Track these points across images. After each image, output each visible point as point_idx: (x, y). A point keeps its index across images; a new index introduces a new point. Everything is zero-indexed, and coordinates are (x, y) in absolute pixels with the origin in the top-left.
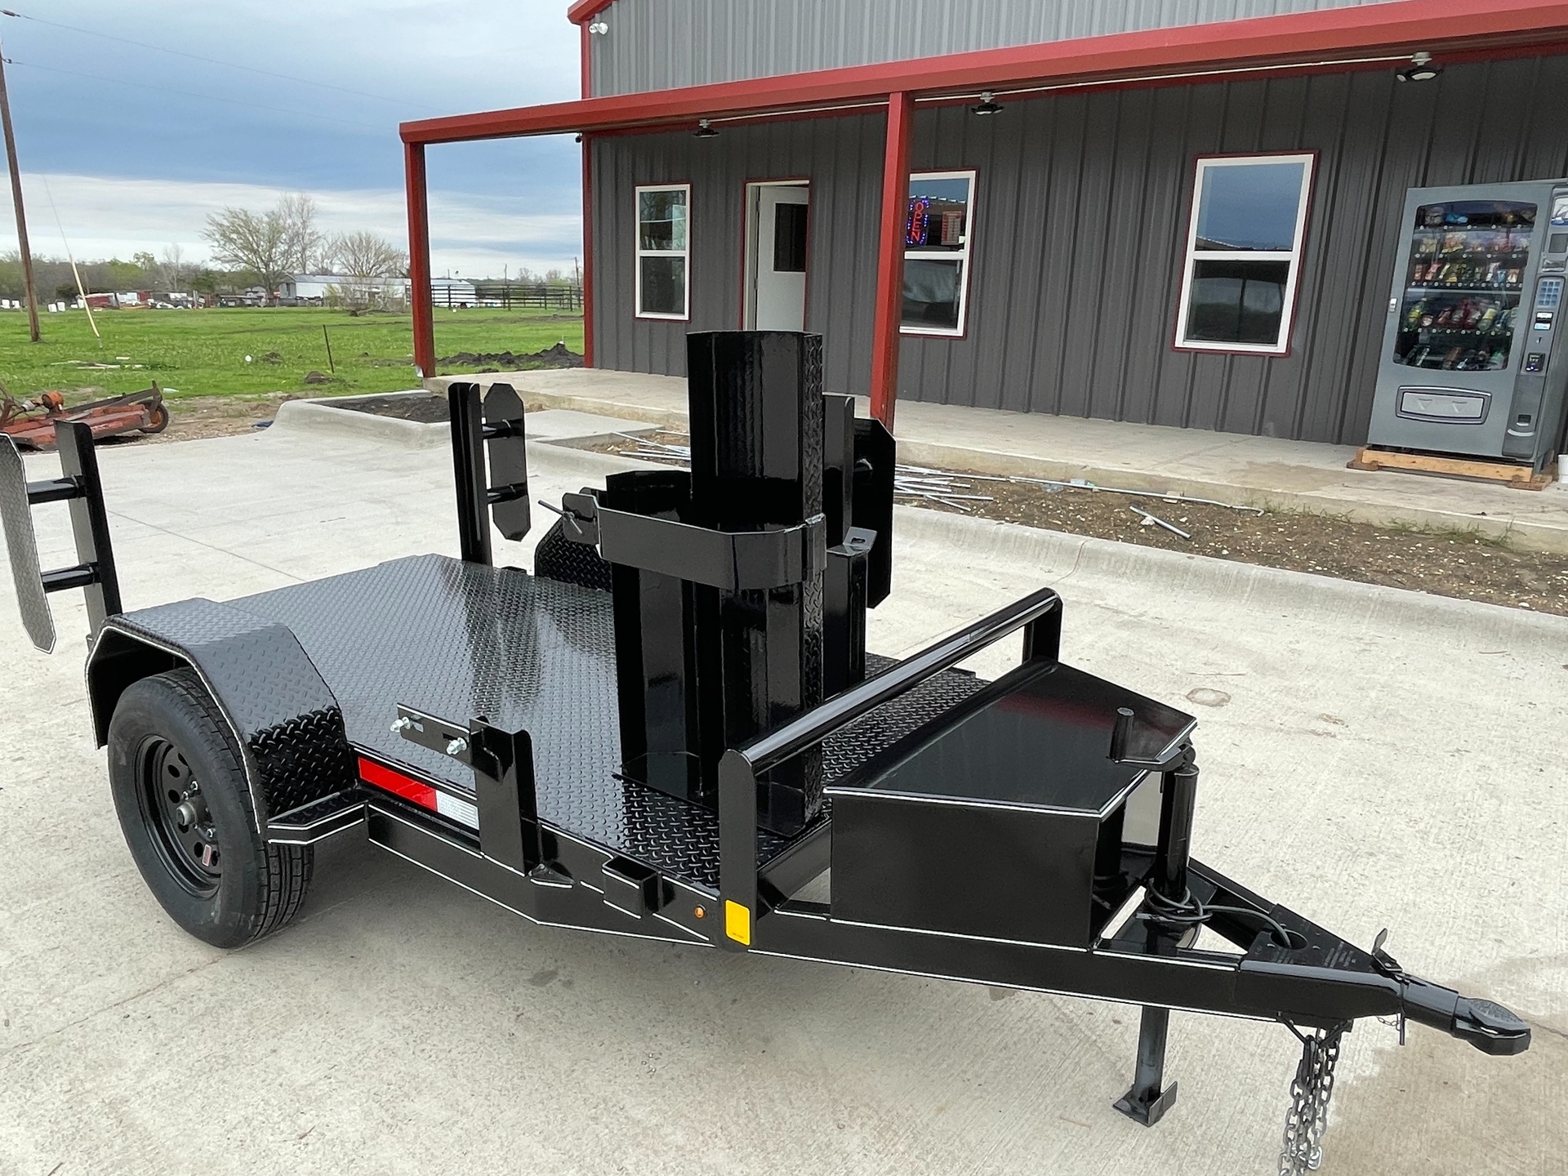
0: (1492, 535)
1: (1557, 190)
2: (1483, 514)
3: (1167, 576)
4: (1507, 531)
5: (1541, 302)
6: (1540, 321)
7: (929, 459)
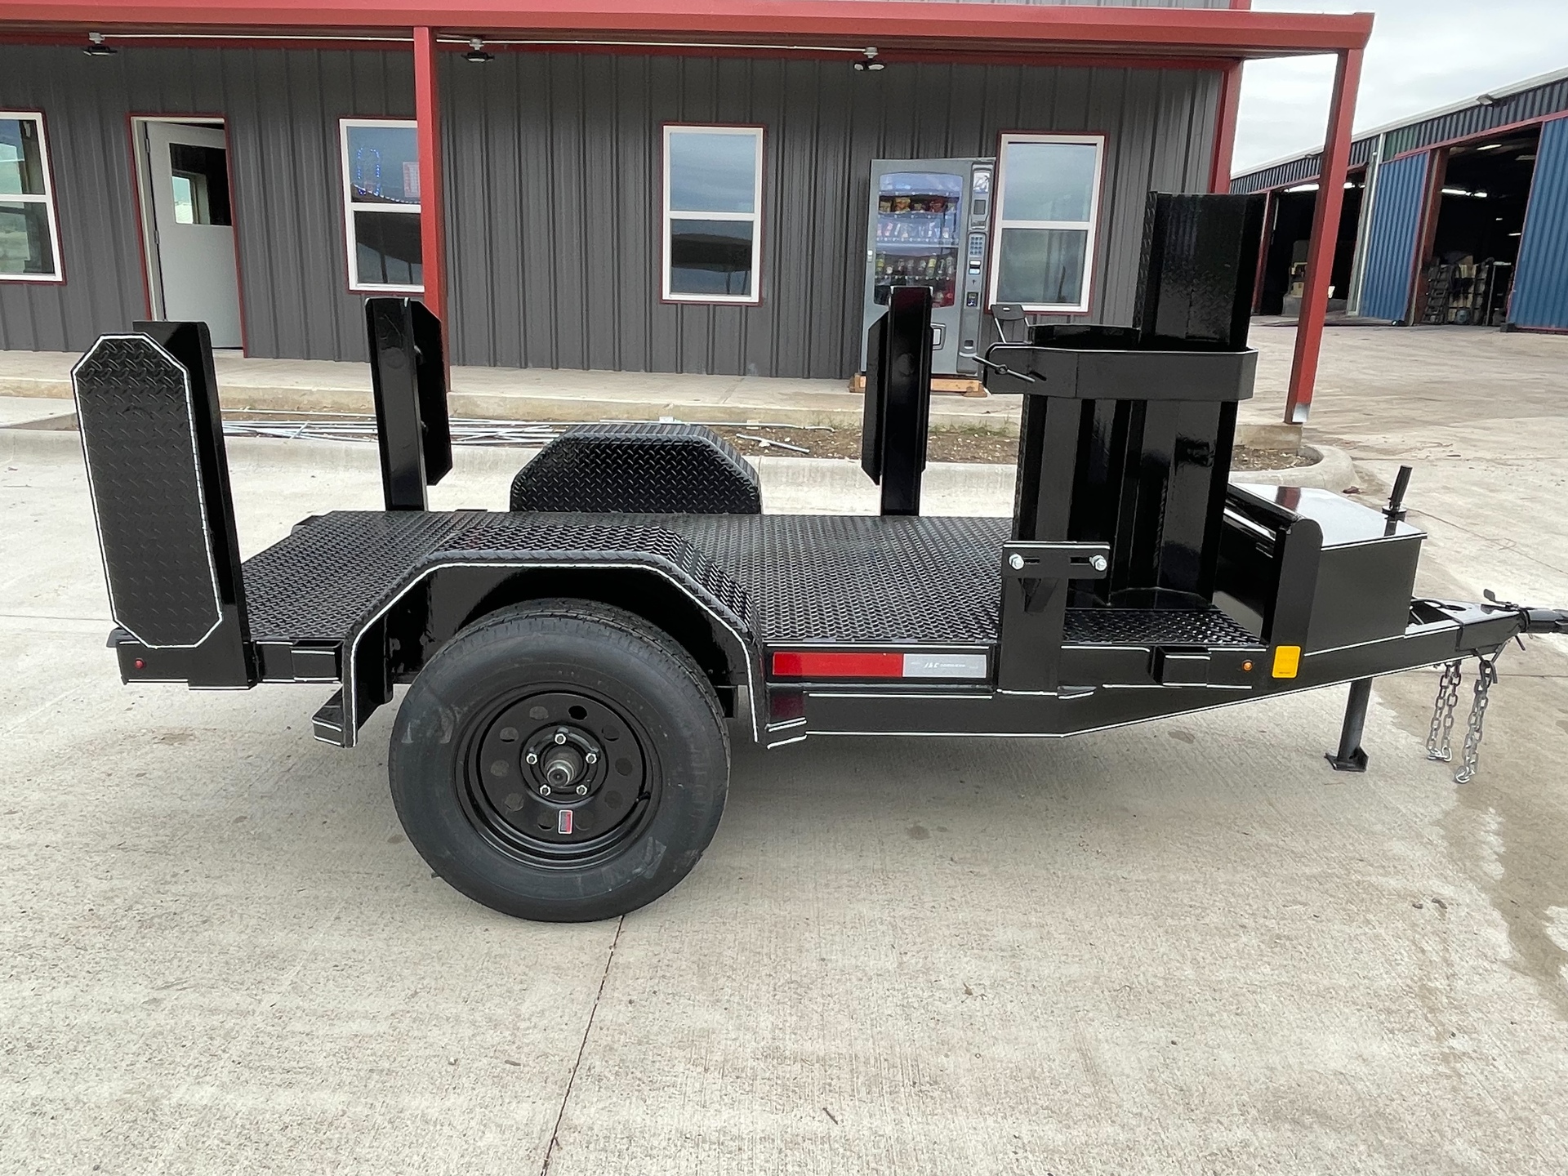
0: (996, 427)
1: (975, 166)
2: (988, 412)
3: (840, 479)
4: (1006, 423)
5: (972, 253)
6: (973, 267)
7: (500, 411)
